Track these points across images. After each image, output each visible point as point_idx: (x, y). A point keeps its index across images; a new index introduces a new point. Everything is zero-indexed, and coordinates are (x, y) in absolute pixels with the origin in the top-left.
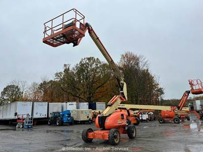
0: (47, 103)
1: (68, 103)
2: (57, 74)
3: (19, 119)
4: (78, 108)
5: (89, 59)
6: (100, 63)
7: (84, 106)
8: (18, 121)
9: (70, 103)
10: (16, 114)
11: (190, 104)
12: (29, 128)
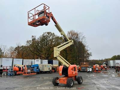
0: (22, 59)
1: (36, 60)
2: (28, 42)
3: (4, 69)
4: (41, 63)
5: (48, 33)
6: (55, 36)
7: (46, 62)
8: (3, 71)
9: (37, 60)
10: (2, 66)
11: (105, 63)
12: (11, 75)
